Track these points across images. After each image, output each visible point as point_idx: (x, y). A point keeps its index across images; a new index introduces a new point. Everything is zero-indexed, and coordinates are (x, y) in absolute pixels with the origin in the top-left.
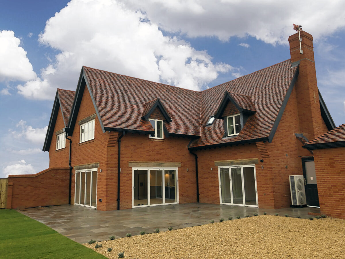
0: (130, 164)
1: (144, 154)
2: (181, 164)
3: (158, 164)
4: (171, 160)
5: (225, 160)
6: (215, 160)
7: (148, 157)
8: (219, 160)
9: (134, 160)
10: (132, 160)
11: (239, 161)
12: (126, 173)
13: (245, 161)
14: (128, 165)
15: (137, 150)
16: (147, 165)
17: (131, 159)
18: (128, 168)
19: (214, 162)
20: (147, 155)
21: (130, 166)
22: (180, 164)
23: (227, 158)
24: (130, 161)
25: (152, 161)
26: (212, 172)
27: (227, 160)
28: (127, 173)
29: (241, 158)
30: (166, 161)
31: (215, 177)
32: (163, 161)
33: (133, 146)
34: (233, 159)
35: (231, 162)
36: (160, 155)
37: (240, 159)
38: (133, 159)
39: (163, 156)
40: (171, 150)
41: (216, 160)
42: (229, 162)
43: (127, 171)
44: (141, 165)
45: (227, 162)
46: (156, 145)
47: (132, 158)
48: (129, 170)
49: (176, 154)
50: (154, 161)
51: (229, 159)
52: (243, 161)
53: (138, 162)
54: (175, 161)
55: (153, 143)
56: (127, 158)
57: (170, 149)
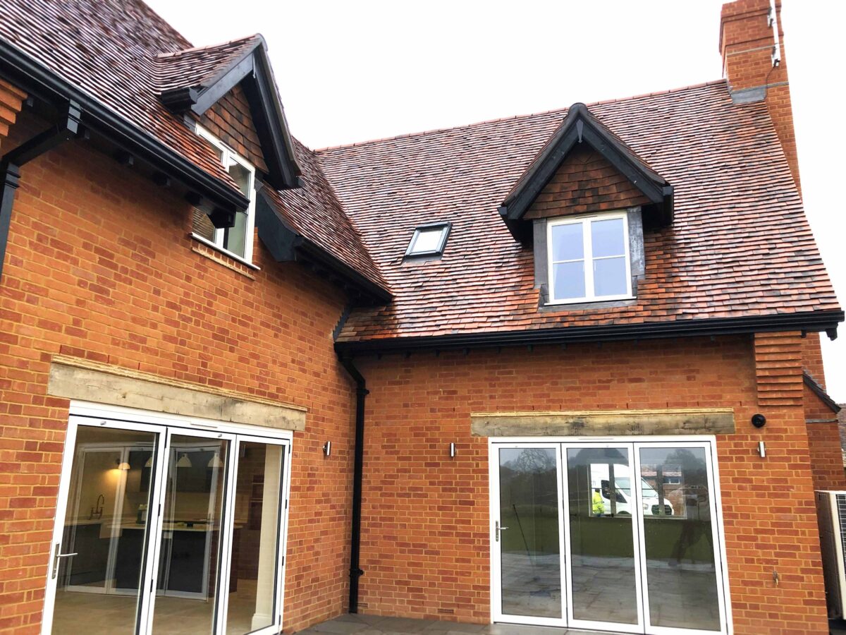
0: (56, 374)
1: (154, 326)
2: (308, 418)
3: (218, 400)
4: (273, 390)
5: (533, 408)
6: (475, 410)
7: (171, 347)
8: (497, 408)
9: (92, 356)
10: (79, 353)
11: (617, 417)
12: (15, 445)
13: (654, 420)
14: (45, 380)
15: (113, 286)
16: (162, 399)
17: (69, 341)
18: (37, 400)
19: (467, 415)
20: (166, 338)
21: (54, 391)
22: (303, 417)
23: (549, 401)
24: (63, 350)
25: (189, 378)
26: (454, 465)
27: (548, 408)
28: (31, 446)
29: (630, 402)
30: (251, 390)
31: (472, 490)
32: (238, 388)
33: (98, 251)
34: (586, 407)
35: (571, 421)
36: (232, 350)
37: (628, 407)
38: (80, 343)
39: (242, 359)
40: (276, 336)
41: (482, 409)
42: (559, 421)
43: (32, 423)
44: (129, 396)
45: (548, 420)
46: (218, 291)
47: (82, 334)
48: (48, 424)
49: (293, 361)
50: (201, 380)
51: (561, 408)
52: (645, 420)
53: (114, 369)
54: (286, 398)
55: (205, 270)
56: (43, 324)
57: (273, 328)
